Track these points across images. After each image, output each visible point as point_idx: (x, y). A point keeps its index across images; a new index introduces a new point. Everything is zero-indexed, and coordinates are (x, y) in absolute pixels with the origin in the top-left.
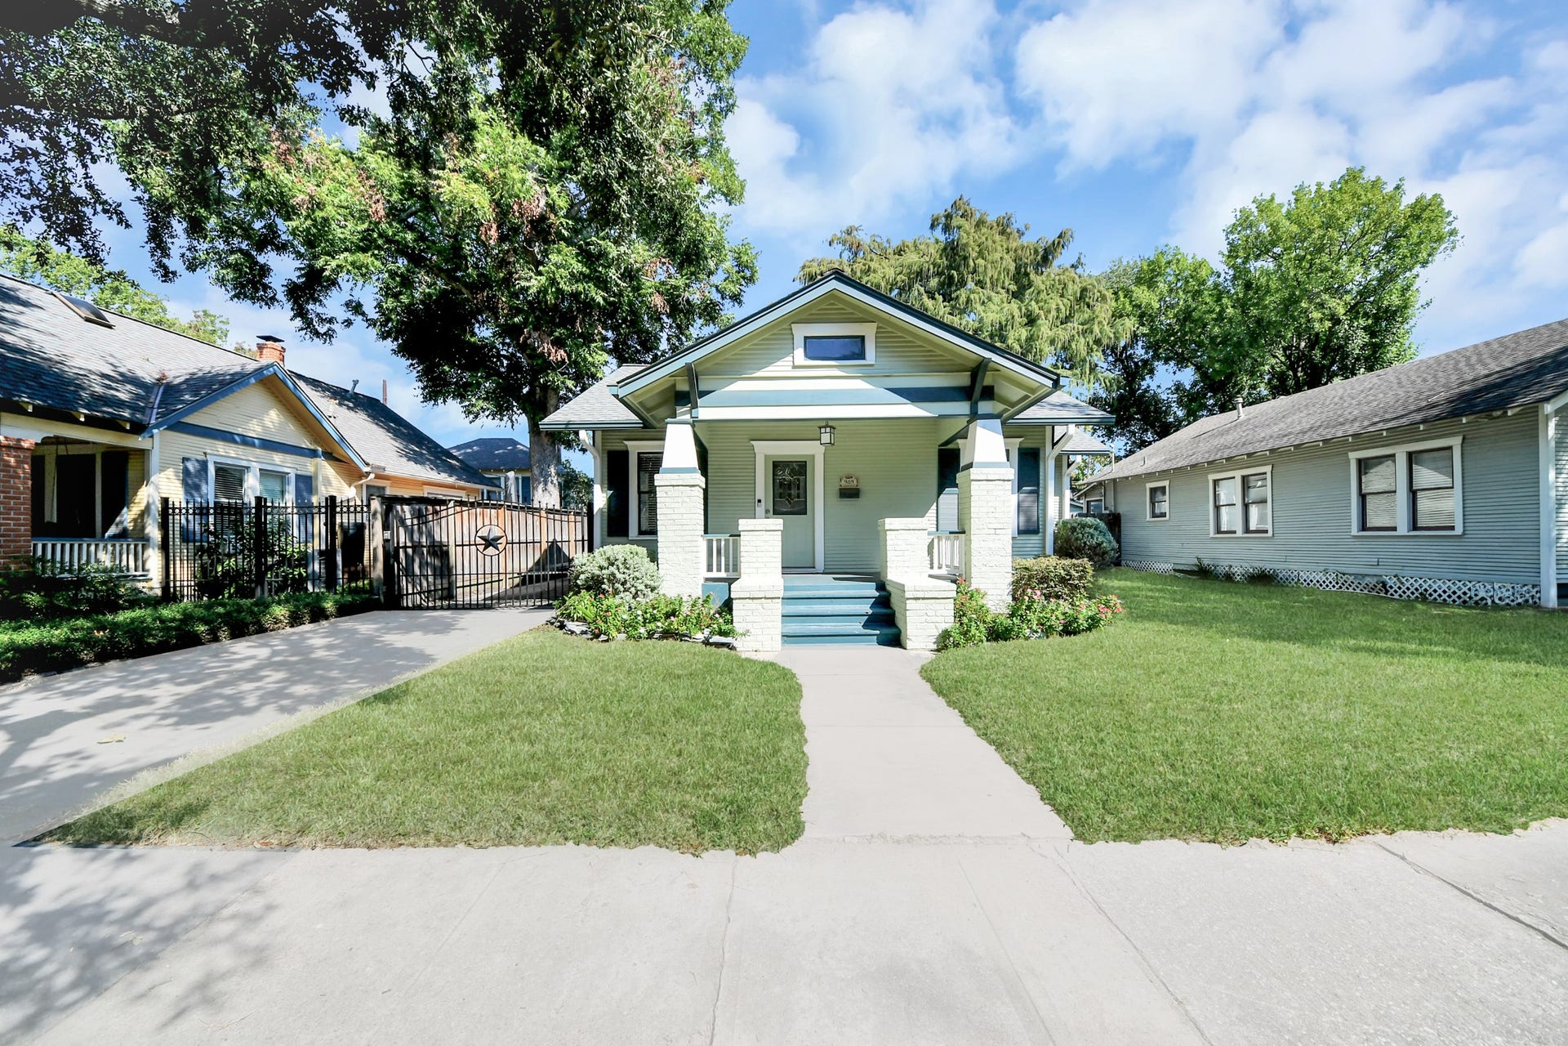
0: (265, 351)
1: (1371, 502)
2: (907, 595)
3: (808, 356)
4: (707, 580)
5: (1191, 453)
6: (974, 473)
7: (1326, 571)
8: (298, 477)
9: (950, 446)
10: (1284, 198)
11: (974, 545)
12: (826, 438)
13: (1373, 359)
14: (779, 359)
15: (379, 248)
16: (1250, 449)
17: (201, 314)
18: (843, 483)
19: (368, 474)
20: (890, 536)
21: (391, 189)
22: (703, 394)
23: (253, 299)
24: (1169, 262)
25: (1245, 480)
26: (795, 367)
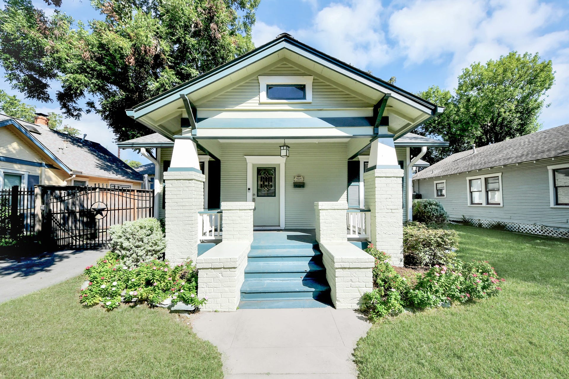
0: (38, 120)
1: (560, 190)
2: (336, 265)
3: (269, 96)
4: (203, 242)
5: (456, 168)
6: (377, 172)
7: (535, 224)
8: (29, 176)
9: (354, 160)
10: (484, 63)
11: (378, 220)
12: (283, 153)
13: (522, 130)
14: (250, 98)
15: (88, 73)
16: (491, 165)
17: (51, 114)
18: (296, 179)
19: (72, 175)
20: (322, 214)
21: (93, 46)
22: (199, 120)
23: (39, 98)
24: (434, 92)
25: (486, 180)
26: (260, 104)
